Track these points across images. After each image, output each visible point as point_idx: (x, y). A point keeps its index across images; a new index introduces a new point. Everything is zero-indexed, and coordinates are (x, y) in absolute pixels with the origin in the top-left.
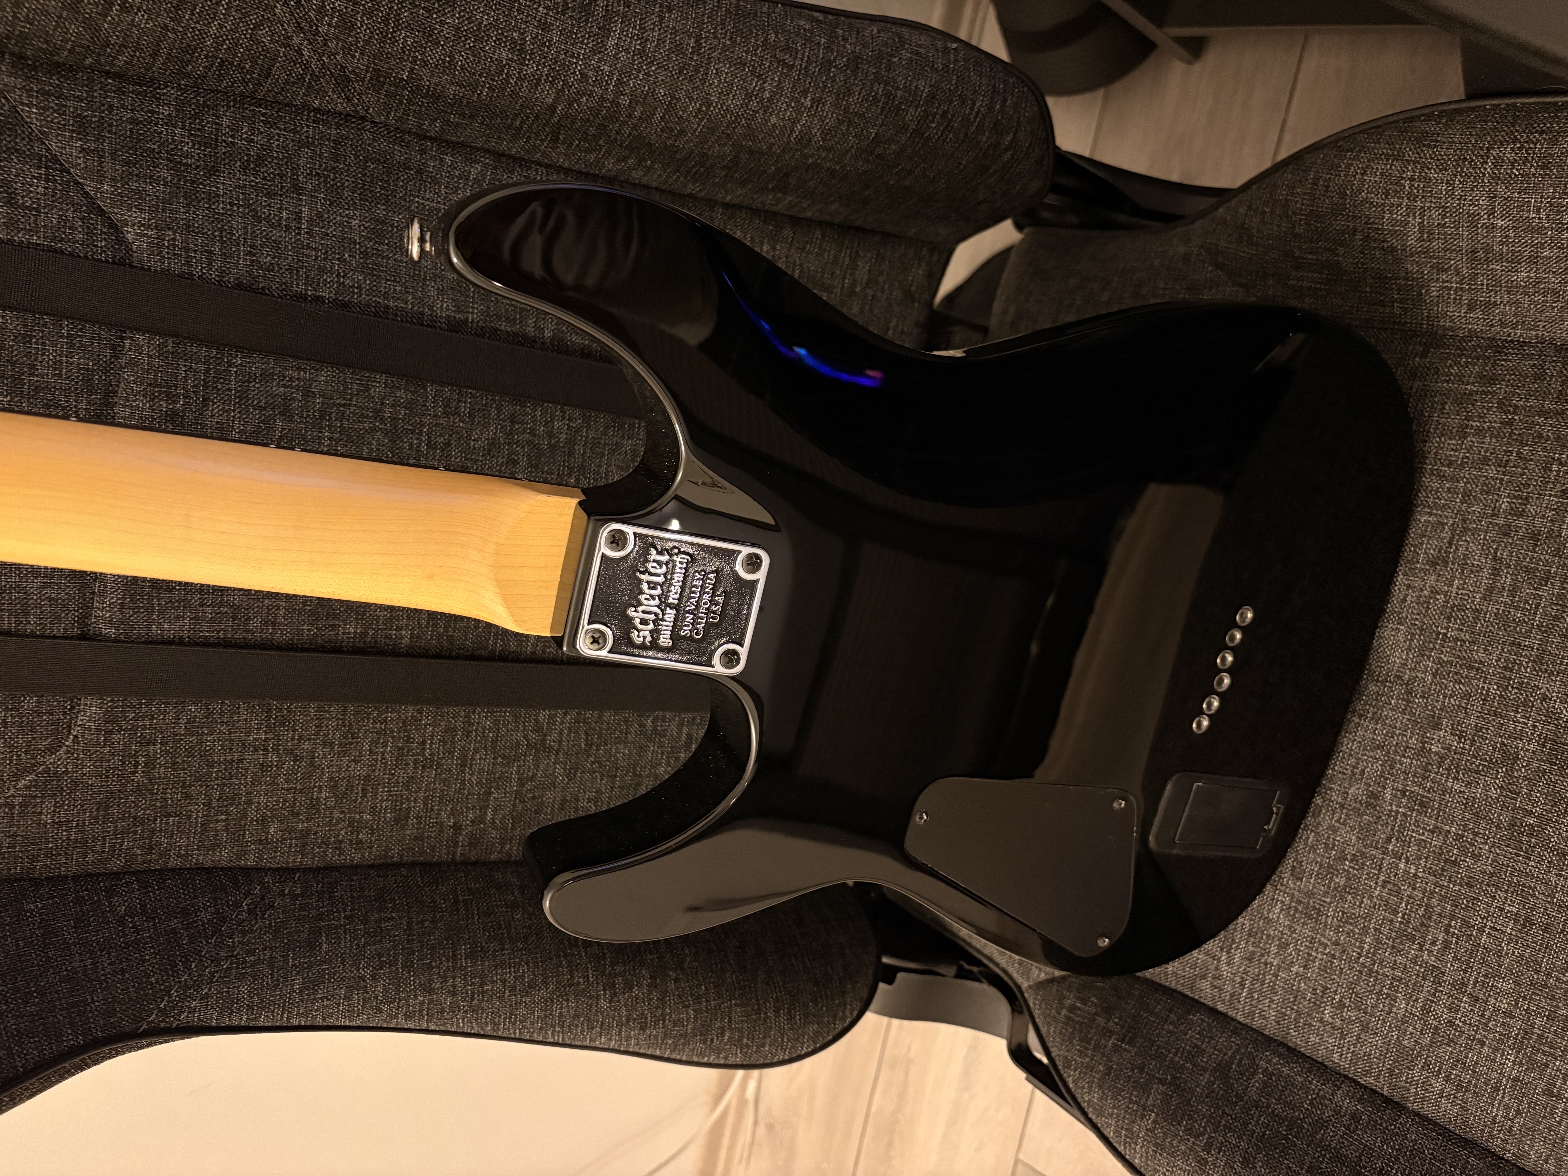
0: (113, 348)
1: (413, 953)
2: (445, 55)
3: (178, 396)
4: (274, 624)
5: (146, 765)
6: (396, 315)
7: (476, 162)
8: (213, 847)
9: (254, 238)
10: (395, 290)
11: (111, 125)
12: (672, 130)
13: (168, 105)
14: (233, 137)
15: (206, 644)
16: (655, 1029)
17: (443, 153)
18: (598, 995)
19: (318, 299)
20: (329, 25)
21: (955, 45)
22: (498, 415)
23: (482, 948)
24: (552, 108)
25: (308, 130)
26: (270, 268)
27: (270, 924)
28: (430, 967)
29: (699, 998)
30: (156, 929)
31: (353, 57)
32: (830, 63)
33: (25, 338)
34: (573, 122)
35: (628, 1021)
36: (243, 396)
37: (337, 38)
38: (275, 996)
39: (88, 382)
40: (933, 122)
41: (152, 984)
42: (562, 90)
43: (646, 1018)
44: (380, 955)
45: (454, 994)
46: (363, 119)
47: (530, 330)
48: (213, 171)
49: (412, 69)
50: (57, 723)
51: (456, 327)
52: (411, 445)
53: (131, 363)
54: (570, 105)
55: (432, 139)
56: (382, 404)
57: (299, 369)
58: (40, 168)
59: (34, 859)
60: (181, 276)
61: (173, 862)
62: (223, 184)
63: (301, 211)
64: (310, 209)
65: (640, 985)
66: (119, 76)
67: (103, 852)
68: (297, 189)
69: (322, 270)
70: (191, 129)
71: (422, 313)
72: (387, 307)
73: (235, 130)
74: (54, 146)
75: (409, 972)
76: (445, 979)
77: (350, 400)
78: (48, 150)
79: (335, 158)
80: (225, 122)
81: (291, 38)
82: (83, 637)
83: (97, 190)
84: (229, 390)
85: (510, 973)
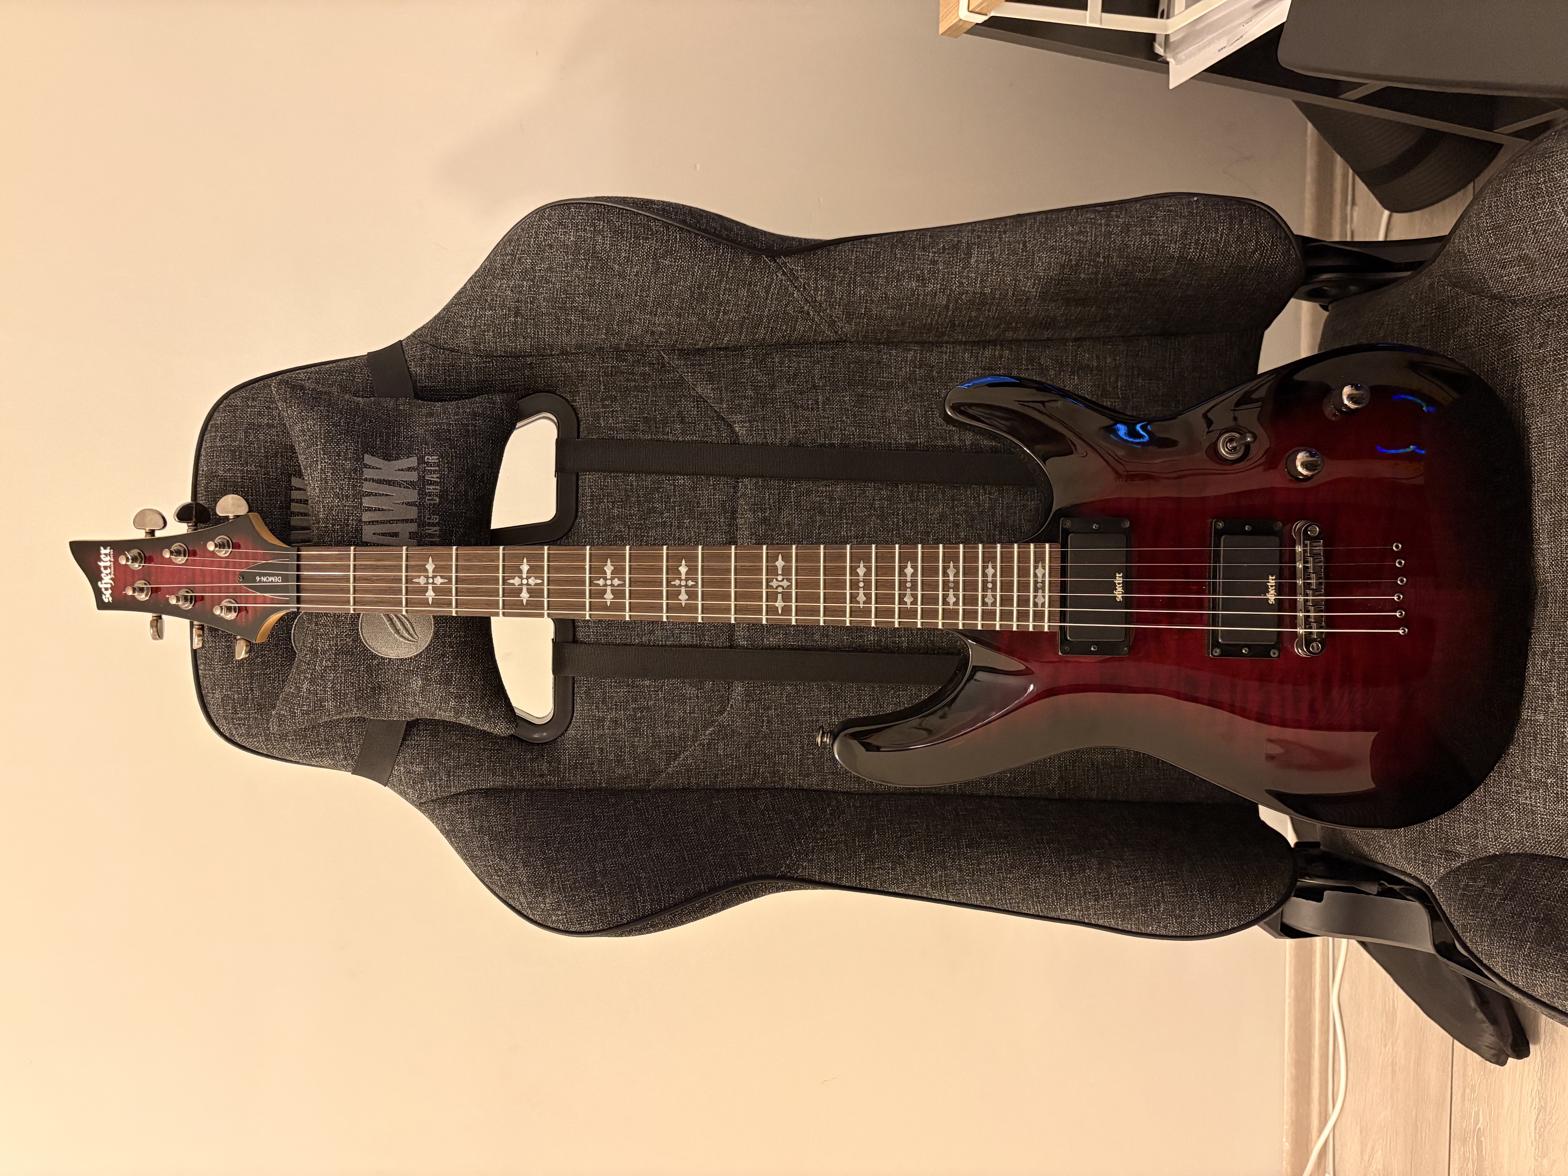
0: (734, 488)
1: (932, 843)
2: (882, 294)
3: (766, 509)
4: (827, 636)
5: (768, 722)
6: (875, 447)
7: (911, 350)
8: (808, 775)
9: (796, 418)
10: (873, 433)
11: (724, 374)
12: (1021, 300)
13: (749, 358)
14: (781, 367)
15: (792, 648)
16: (1106, 900)
17: (891, 350)
18: (1060, 875)
19: (832, 445)
20: (821, 295)
21: (1195, 199)
22: (943, 497)
23: (977, 842)
24: (947, 307)
25: (818, 354)
26: (805, 432)
27: (843, 821)
28: (943, 852)
29: (1136, 878)
30: (781, 819)
31: (835, 309)
32: (1110, 233)
33: (694, 489)
34: (961, 312)
35: (1085, 894)
36: (798, 504)
37: (826, 301)
38: (850, 864)
39: (723, 506)
40: (1190, 249)
41: (781, 849)
42: (950, 295)
43: (1098, 892)
44: (911, 844)
45: (961, 871)
46: (845, 341)
47: (956, 442)
48: (773, 387)
49: (866, 306)
50: (722, 696)
51: (911, 448)
52: (893, 522)
53: (743, 495)
54: (957, 302)
55: (883, 344)
56: (874, 500)
57: (826, 486)
58: (694, 402)
59: (716, 776)
60: (762, 444)
61: (787, 784)
62: (779, 392)
63: (818, 399)
64: (823, 396)
65: (1090, 868)
66: (726, 349)
67: (750, 774)
68: (815, 387)
69: (832, 428)
70: (761, 367)
71: (890, 443)
72: (870, 443)
73: (782, 363)
74: (699, 390)
75: (930, 854)
76: (954, 860)
77: (856, 499)
78: (697, 393)
79: (833, 366)
80: (777, 360)
81: (803, 307)
82: (731, 647)
83: (720, 408)
84: (791, 502)
85: (997, 857)
